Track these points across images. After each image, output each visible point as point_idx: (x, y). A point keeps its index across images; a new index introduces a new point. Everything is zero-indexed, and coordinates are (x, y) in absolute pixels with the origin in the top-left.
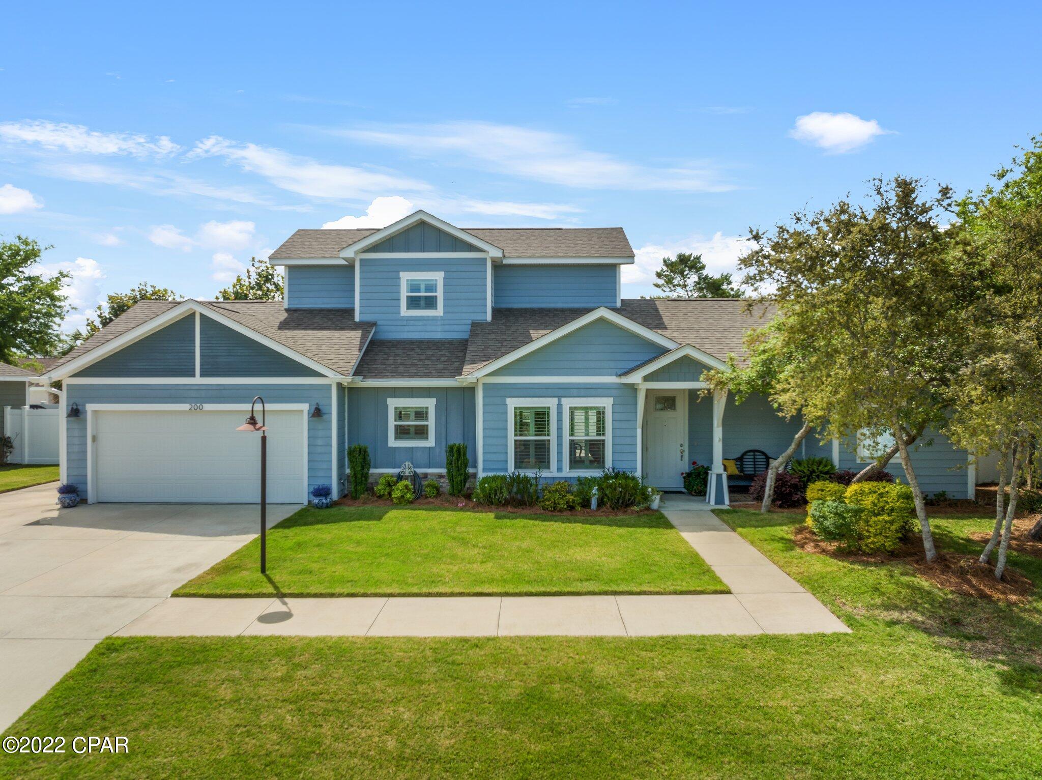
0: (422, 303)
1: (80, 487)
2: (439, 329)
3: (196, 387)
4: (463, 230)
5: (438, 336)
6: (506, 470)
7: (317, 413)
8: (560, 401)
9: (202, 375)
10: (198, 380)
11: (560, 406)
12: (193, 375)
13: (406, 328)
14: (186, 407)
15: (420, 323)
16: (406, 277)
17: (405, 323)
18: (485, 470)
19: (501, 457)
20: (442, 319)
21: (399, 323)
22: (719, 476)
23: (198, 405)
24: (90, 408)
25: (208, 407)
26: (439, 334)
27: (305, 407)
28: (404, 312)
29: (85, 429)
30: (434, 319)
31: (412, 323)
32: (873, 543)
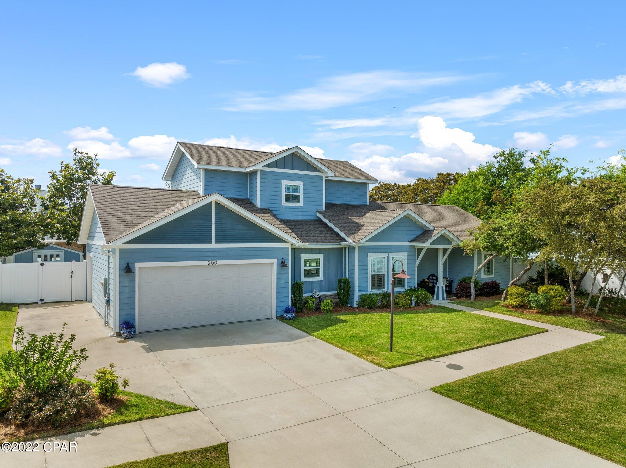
0: (291, 198)
1: (132, 322)
2: (301, 213)
3: (212, 250)
4: (315, 159)
5: (300, 218)
6: (367, 290)
7: (283, 264)
8: (388, 254)
9: (216, 242)
10: (214, 245)
11: (388, 257)
12: (211, 242)
13: (285, 213)
14: (206, 263)
15: (292, 210)
16: (285, 183)
17: (284, 210)
18: (359, 291)
19: (365, 284)
20: (302, 208)
21: (281, 209)
22: (442, 287)
23: (214, 261)
24: (137, 265)
25: (220, 262)
26: (301, 216)
27: (275, 261)
28: (284, 203)
29: (134, 280)
30: (298, 208)
31: (287, 210)
32: (554, 308)
